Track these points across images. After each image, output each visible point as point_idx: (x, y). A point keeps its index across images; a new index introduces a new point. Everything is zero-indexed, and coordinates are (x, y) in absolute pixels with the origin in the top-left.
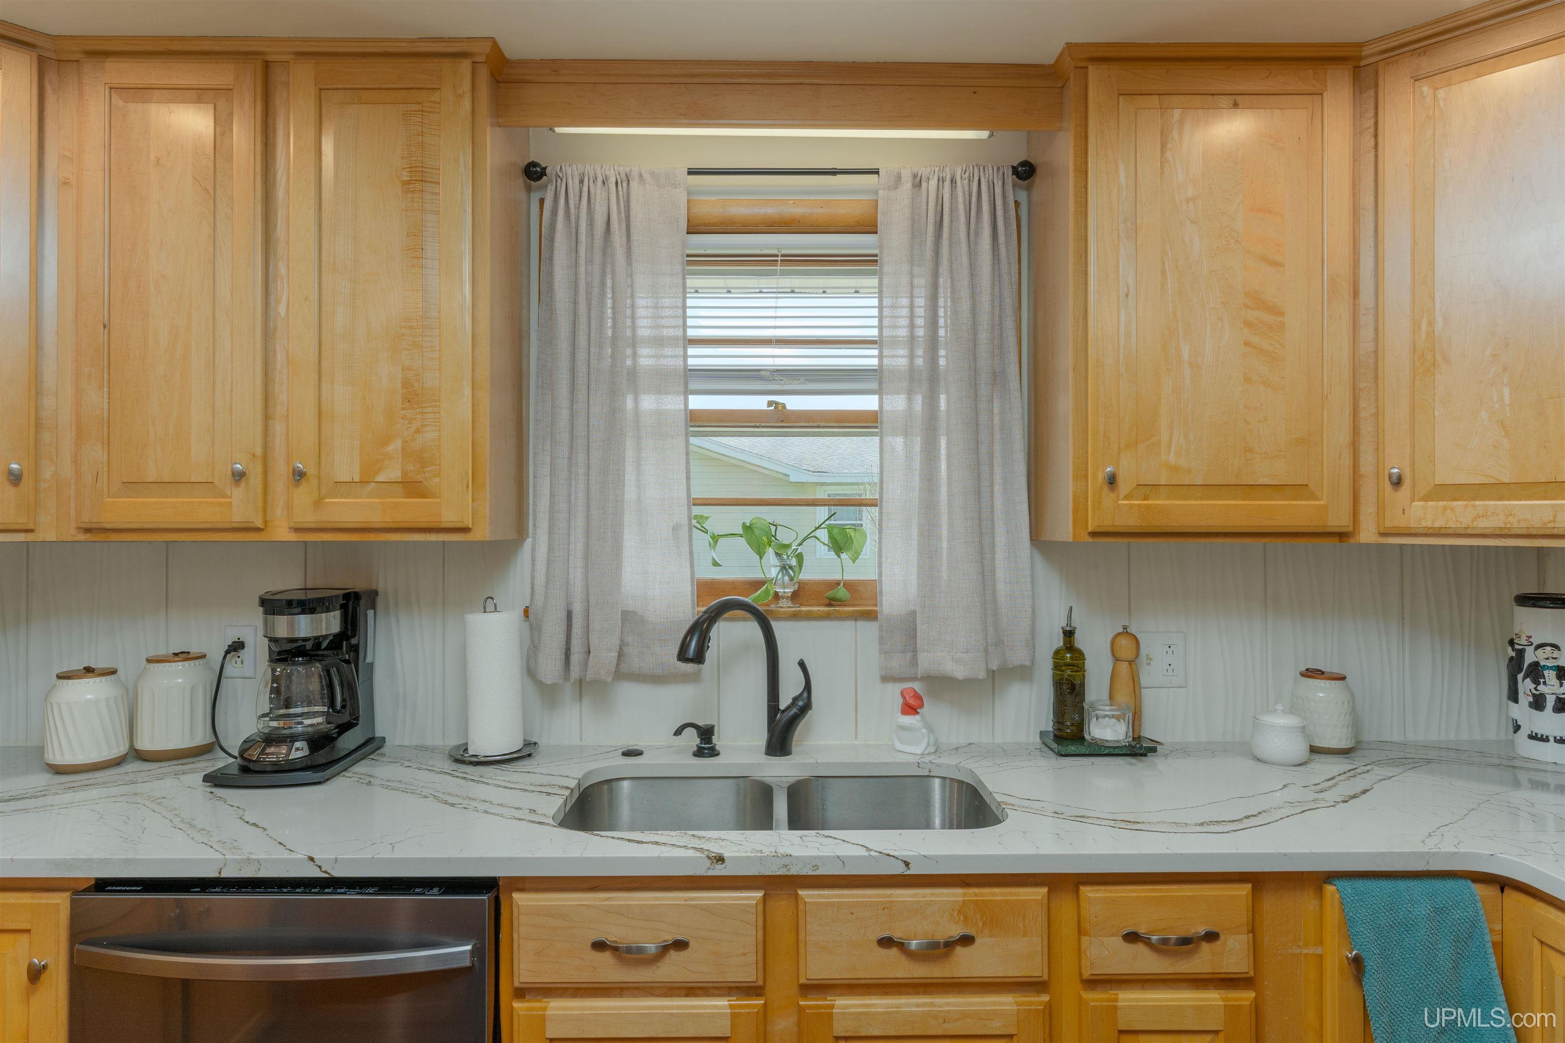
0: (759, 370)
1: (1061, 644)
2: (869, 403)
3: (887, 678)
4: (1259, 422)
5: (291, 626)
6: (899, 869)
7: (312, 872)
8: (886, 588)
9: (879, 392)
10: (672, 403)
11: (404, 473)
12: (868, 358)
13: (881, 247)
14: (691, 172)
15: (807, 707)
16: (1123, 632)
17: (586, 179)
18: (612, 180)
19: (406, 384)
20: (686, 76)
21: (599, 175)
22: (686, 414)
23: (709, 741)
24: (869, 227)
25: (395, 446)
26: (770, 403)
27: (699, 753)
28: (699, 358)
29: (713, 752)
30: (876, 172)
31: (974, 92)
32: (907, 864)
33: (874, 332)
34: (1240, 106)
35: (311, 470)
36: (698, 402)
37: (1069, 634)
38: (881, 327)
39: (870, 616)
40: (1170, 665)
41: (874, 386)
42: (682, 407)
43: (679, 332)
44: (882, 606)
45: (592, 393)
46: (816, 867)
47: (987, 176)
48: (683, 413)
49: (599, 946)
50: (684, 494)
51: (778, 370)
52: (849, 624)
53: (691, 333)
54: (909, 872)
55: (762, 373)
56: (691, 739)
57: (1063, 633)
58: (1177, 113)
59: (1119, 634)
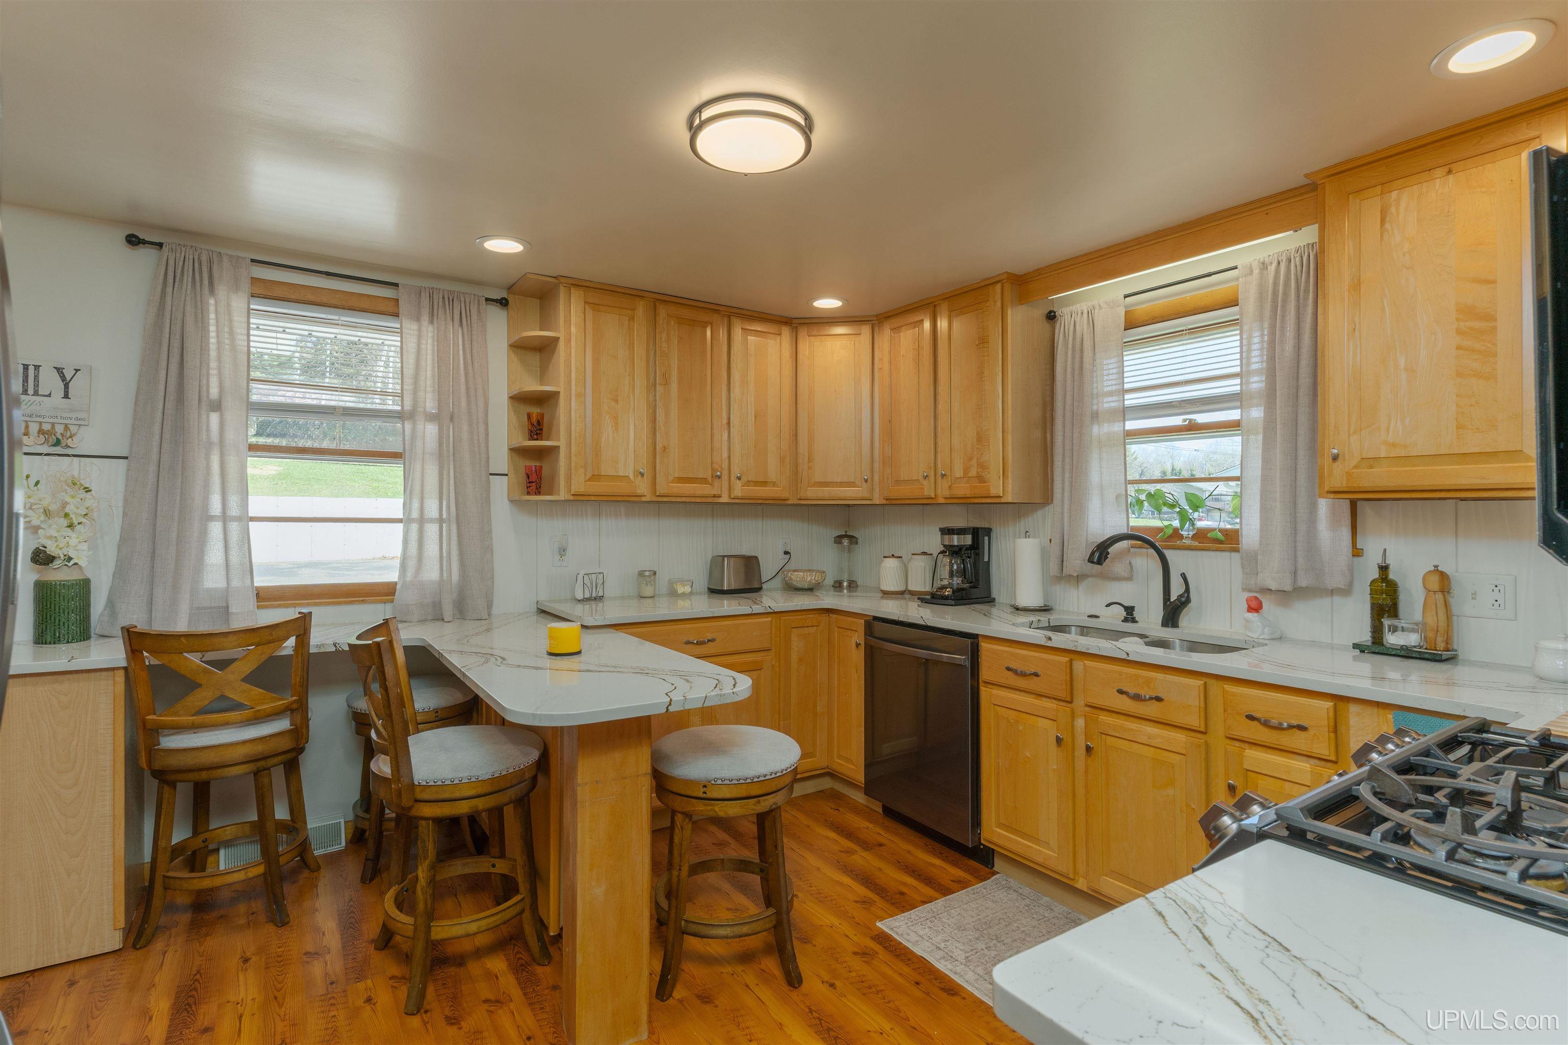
0: (1172, 402)
1: (1377, 576)
2: (1234, 415)
3: (1244, 590)
4: (1471, 405)
5: (950, 540)
6: (1124, 656)
7: (921, 622)
8: (1245, 532)
9: (1241, 407)
10: (1117, 428)
11: (977, 473)
12: (1233, 386)
13: (1241, 314)
14: (1126, 296)
15: (1188, 600)
16: (1434, 570)
17: (1073, 314)
18: (1085, 312)
19: (978, 434)
20: (1099, 257)
21: (1079, 310)
22: (1124, 433)
23: (1132, 614)
24: (1233, 302)
25: (974, 462)
26: (1185, 420)
27: (1125, 620)
28: (1131, 400)
29: (1134, 621)
30: (1235, 268)
31: (1267, 214)
32: (1128, 654)
33: (1238, 369)
34: (1454, 172)
35: (948, 473)
36: (1131, 425)
37: (1384, 569)
38: (1241, 365)
39: (1237, 550)
40: (1496, 601)
41: (1238, 404)
42: (1122, 428)
43: (1120, 387)
44: (1242, 544)
45: (1074, 426)
46: (1088, 649)
47: (1315, 250)
48: (1122, 432)
49: (1008, 669)
50: (1123, 477)
51: (1182, 401)
52: (1227, 554)
53: (1126, 386)
54: (1128, 658)
55: (1173, 403)
56: (1122, 613)
57: (1379, 567)
58: (1394, 194)
59: (1430, 572)
